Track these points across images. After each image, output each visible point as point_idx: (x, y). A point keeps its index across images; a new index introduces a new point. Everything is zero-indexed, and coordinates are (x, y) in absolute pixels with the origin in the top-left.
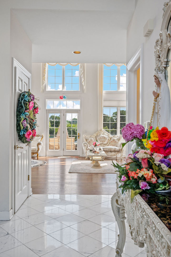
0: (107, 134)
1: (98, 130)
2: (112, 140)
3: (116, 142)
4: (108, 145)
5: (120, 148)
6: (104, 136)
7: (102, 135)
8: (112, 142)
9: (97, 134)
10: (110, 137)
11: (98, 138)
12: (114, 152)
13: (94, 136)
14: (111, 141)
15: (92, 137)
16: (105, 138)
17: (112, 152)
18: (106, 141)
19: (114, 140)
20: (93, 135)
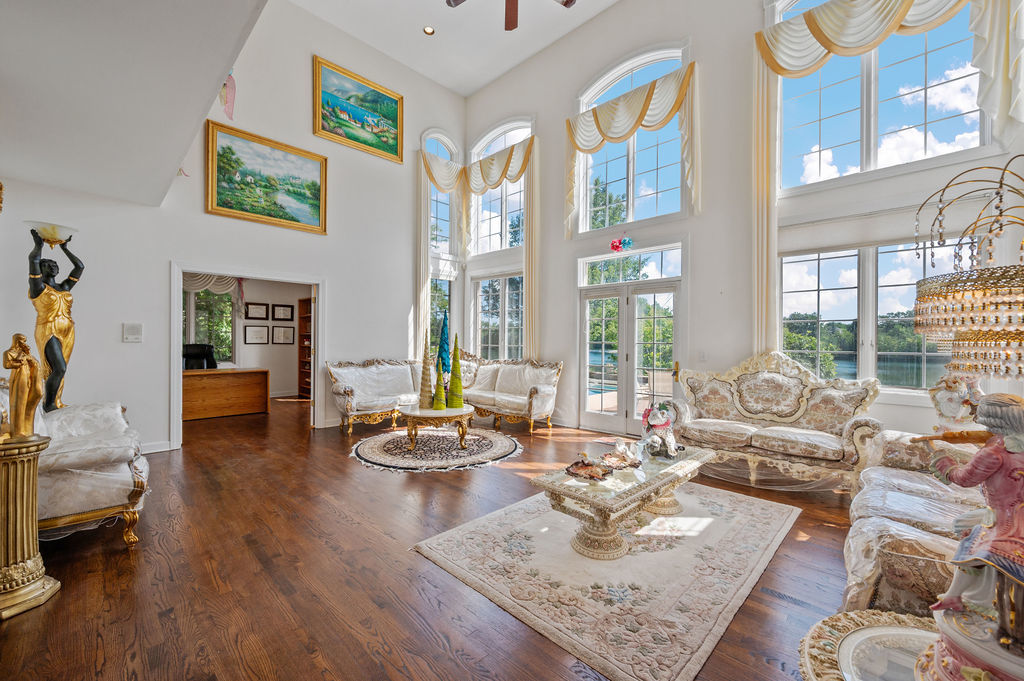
0: (796, 372)
1: (751, 354)
2: (817, 399)
3: (841, 410)
4: (795, 424)
5: (847, 449)
6: (779, 378)
7: (767, 375)
8: (816, 407)
9: (746, 369)
10: (810, 387)
11: (744, 387)
12: (805, 461)
13: (730, 374)
14: (812, 402)
15: (723, 378)
16: (778, 387)
17: (797, 460)
18: (788, 402)
19: (827, 401)
20: (727, 373)
